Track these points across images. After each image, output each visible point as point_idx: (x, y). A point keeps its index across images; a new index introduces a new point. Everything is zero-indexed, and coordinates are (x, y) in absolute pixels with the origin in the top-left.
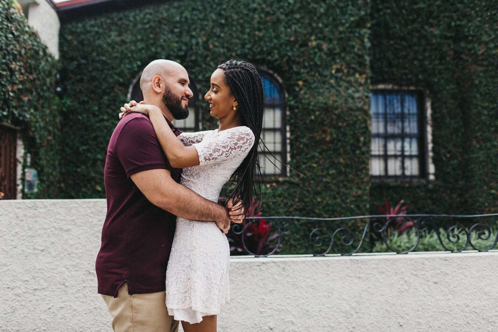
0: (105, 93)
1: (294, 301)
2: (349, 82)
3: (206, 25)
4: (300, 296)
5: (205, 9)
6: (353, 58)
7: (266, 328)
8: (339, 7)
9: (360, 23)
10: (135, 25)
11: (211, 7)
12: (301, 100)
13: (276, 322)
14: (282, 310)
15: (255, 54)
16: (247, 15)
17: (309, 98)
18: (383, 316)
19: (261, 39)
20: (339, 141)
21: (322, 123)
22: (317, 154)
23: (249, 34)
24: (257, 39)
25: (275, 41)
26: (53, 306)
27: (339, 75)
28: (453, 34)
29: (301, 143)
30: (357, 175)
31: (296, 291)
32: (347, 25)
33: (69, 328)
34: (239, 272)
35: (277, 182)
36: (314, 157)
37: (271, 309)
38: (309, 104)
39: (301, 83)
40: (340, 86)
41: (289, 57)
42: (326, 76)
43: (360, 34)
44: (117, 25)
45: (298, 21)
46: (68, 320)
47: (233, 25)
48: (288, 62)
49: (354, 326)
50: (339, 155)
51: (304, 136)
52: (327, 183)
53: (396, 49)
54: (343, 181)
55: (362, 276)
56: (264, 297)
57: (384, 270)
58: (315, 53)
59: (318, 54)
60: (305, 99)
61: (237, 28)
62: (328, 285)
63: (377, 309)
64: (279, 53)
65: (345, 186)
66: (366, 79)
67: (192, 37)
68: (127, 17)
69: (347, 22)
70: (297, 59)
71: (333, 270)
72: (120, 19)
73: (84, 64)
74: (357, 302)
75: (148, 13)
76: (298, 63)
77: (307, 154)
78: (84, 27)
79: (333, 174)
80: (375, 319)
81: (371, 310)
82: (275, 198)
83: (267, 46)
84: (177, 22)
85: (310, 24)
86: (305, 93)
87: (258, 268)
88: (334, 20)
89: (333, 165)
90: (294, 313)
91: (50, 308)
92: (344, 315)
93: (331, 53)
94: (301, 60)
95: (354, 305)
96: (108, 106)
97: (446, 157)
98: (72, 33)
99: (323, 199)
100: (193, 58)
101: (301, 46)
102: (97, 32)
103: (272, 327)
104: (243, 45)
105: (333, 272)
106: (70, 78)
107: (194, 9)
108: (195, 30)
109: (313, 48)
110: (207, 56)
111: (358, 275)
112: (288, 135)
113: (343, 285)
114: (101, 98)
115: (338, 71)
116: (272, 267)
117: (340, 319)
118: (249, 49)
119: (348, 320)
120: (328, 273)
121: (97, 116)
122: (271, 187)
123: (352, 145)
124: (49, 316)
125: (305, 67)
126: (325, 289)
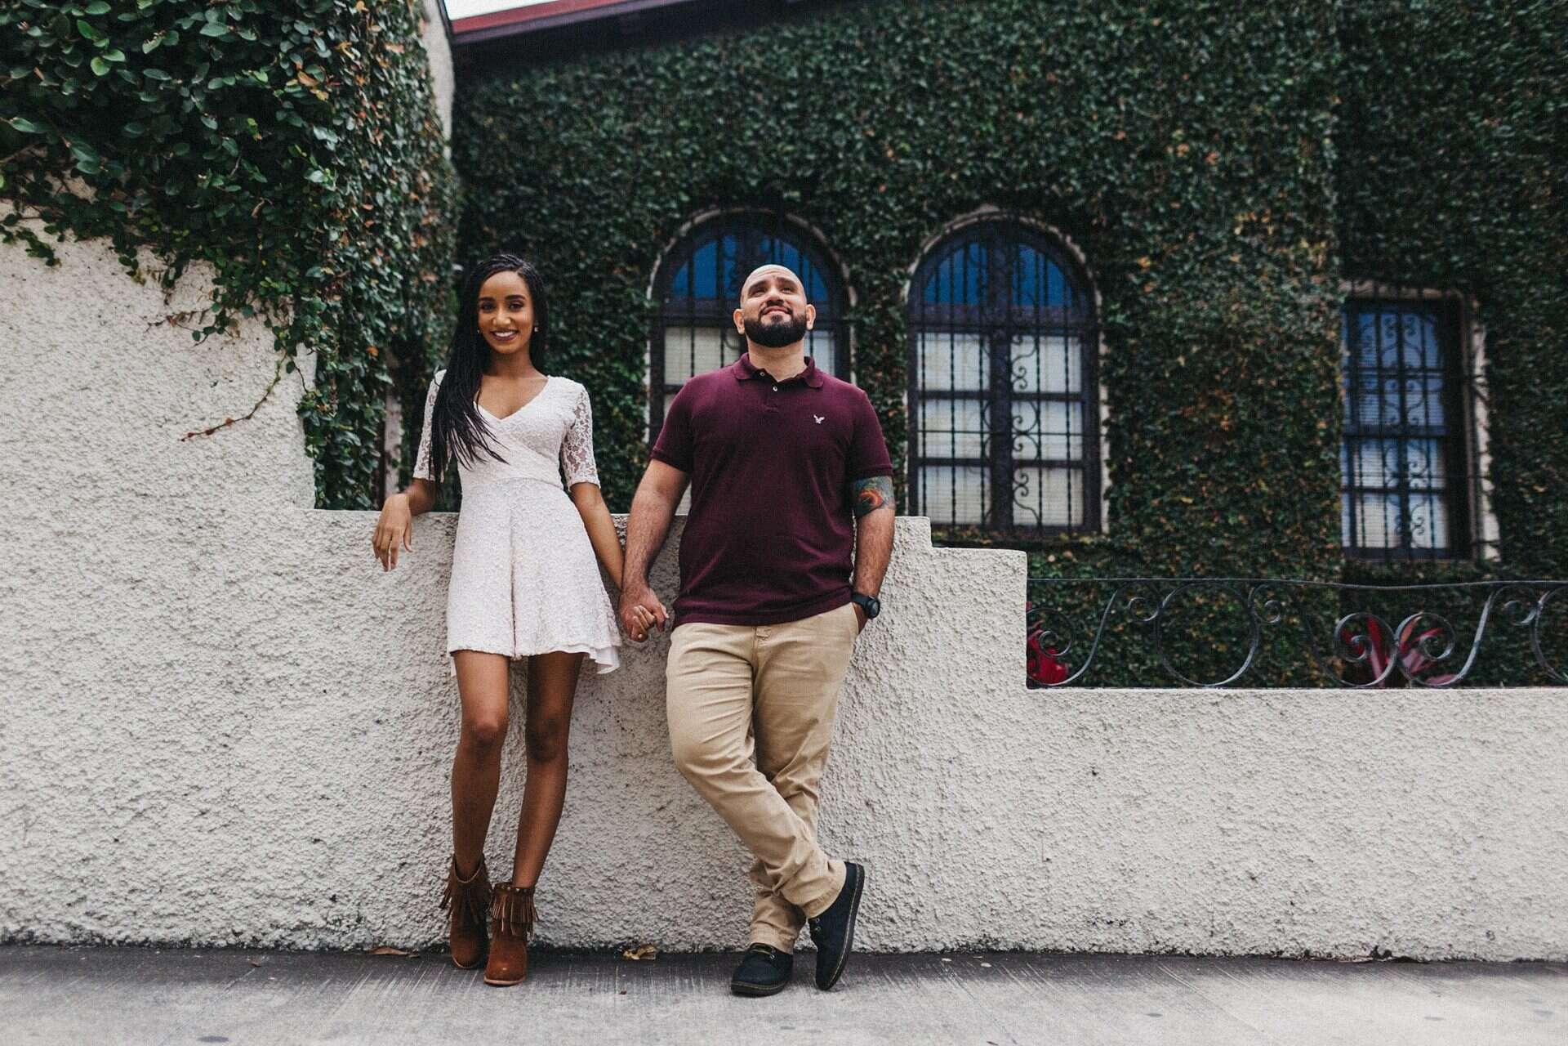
0: (586, 281)
1: (1310, 804)
2: (1282, 262)
3: (875, 93)
4: (1327, 789)
5: (871, 46)
6: (1292, 193)
7: (1240, 873)
8: (1251, 49)
9: (1311, 95)
10: (674, 89)
11: (890, 41)
12: (1146, 309)
13: (1266, 860)
14: (1281, 825)
15: (1015, 178)
16: (990, 65)
17: (1168, 306)
18: (1551, 848)
19: (1029, 134)
20: (1257, 429)
21: (1209, 379)
22: (1192, 469)
23: (996, 121)
24: (1019, 133)
25: (1072, 142)
26: (670, 802)
27: (1255, 241)
28: (1550, 138)
29: (1144, 434)
30: (1309, 531)
31: (1317, 774)
32: (1276, 98)
33: (715, 862)
34: (1162, 720)
35: (1078, 548)
36: (1183, 476)
37: (1252, 822)
38: (1170, 323)
39: (1145, 262)
40: (1259, 273)
41: (1112, 185)
42: (1217, 244)
43: (1308, 123)
44: (621, 87)
45: (1137, 85)
46: (711, 841)
47: (951, 95)
48: (1107, 201)
49: (1473, 873)
50: (1257, 471)
51: (1157, 415)
52: (1224, 550)
53: (1384, 177)
54: (1268, 546)
55: (1492, 738)
56: (1233, 791)
57: (1550, 724)
58: (1185, 178)
59: (1194, 180)
60: (1157, 307)
61: (963, 103)
62: (1402, 762)
63: (1534, 831)
64: (1082, 177)
65: (1272, 561)
66: (1329, 254)
67: (836, 125)
68: (649, 67)
69: (1274, 91)
70: (1134, 194)
71: (1415, 720)
72: (632, 71)
73: (528, 198)
74: (1482, 810)
75: (708, 56)
76: (1136, 205)
77: (1163, 468)
78: (527, 90)
79: (1239, 525)
80: (1528, 856)
81: (1517, 833)
82: (1072, 596)
83: (1048, 156)
84: (792, 83)
85: (1170, 95)
86: (1159, 292)
87: (1214, 710)
88: (1238, 83)
89: (1240, 499)
90: (1313, 837)
91: (662, 808)
92: (1447, 844)
93: (1230, 178)
94: (1146, 196)
95: (1473, 816)
96: (596, 320)
97: (1534, 493)
98: (492, 108)
99: (1213, 598)
100: (840, 185)
101: (1145, 156)
102: (565, 108)
103: (1255, 872)
104: (981, 151)
105: (1414, 725)
106: (487, 237)
107: (838, 47)
108: (843, 104)
109: (1180, 163)
110: (878, 181)
111: (1483, 737)
112: (1104, 413)
113: (1441, 763)
114: (576, 296)
115: (1251, 228)
116: (1251, 707)
117: (1435, 855)
118: (998, 163)
119: (1455, 859)
120: (1402, 727)
121: (565, 348)
122: (1058, 560)
123: (1294, 443)
124: (659, 830)
125: (1156, 217)
126: (1394, 773)
